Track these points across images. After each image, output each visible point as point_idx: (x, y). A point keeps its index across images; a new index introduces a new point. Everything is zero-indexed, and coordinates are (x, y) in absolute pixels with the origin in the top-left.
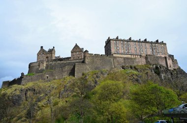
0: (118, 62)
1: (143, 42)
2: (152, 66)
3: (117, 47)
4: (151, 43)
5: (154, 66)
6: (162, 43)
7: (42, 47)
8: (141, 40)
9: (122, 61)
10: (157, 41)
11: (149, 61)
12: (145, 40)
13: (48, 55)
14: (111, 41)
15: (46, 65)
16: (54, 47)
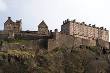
0: (77, 41)
1: (92, 27)
2: (101, 48)
3: (74, 28)
4: (98, 28)
5: (103, 48)
6: (106, 30)
7: (9, 18)
8: (91, 25)
9: (80, 41)
10: (103, 27)
11: (99, 44)
12: (94, 25)
13: (16, 26)
14: (70, 23)
15: (15, 34)
16: (21, 19)
